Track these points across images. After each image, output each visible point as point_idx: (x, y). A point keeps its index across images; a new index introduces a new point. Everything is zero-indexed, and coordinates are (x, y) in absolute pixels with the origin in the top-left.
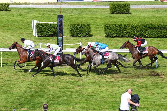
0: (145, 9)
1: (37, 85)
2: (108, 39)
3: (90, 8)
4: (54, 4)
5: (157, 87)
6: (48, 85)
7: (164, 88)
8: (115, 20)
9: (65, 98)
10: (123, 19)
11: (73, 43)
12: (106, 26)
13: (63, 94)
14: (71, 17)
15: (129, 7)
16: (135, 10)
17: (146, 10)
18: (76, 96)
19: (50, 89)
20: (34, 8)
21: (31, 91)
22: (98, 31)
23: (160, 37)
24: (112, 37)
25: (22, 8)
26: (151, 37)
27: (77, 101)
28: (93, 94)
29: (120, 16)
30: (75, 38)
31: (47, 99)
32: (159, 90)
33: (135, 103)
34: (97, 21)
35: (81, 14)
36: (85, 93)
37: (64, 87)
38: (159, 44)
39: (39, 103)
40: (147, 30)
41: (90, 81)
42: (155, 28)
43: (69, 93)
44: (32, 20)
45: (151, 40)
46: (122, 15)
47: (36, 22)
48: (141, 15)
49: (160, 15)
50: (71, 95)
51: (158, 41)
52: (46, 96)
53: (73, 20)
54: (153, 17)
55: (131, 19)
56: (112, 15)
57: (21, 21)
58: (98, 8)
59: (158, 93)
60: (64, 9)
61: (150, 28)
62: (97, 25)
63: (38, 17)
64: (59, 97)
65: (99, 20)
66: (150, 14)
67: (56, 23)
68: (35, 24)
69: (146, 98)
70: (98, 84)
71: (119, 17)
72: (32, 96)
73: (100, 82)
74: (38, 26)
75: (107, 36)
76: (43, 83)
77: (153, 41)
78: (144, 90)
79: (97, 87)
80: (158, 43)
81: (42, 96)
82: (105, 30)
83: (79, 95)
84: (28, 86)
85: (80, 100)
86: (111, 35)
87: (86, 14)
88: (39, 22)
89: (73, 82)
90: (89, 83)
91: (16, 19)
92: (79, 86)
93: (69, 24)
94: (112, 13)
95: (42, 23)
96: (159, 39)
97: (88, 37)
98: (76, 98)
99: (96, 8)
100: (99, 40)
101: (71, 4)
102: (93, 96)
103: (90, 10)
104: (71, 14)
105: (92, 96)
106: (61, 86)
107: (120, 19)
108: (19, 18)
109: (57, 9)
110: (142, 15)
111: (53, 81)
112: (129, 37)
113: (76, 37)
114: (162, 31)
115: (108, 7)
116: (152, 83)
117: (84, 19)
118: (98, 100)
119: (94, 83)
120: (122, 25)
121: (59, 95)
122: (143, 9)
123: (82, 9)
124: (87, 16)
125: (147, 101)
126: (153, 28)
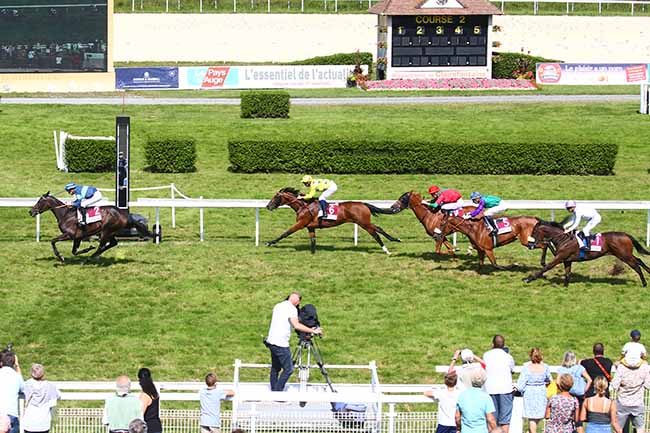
0: (326, 106)
1: (66, 288)
2: (238, 178)
3: (195, 106)
4: (109, 95)
5: (359, 291)
6: (95, 287)
7: (375, 292)
8: (256, 132)
9: (136, 318)
10: (274, 129)
11: (155, 186)
12: (233, 146)
13: (130, 308)
14: (149, 125)
15: (287, 102)
16: (303, 109)
17: (329, 109)
18: (162, 314)
19: (98, 296)
20: (59, 106)
21: (52, 303)
22: (214, 159)
23: (362, 172)
24: (249, 172)
25: (31, 105)
26: (341, 173)
27: (164, 324)
28: (204, 309)
29: (267, 122)
30: (159, 175)
31: (91, 322)
32: (363, 298)
33: (311, 327)
34: (212, 135)
35: (172, 117)
36: (185, 307)
37: (133, 291)
38: (360, 188)
39: (71, 332)
40: (331, 155)
41: (196, 277)
42: (350, 150)
43: (146, 307)
44: (55, 132)
45: (341, 179)
46: (271, 122)
47: (63, 136)
48: (317, 121)
49: (362, 122)
50: (150, 313)
51: (357, 180)
52: (88, 315)
53: (154, 131)
54: (344, 125)
55: (293, 130)
56: (244, 121)
57: (29, 134)
58: (213, 103)
59: (362, 306)
60: (132, 106)
61: (340, 150)
62: (212, 144)
63: (70, 125)
64: (121, 316)
65: (217, 132)
66: (340, 119)
67: (112, 138)
68: (62, 141)
69: (333, 317)
70: (216, 285)
71: (264, 125)
72: (54, 313)
73: (220, 278)
74: (69, 145)
75: (237, 169)
76: (82, 283)
77: (347, 183)
78: (327, 297)
79: (215, 291)
80: (358, 186)
81: (80, 315)
82: (232, 156)
83: (169, 311)
84: (45, 290)
85: (171, 323)
86: (244, 168)
87: (186, 119)
88: (72, 137)
89: (155, 280)
90: (194, 282)
91: (18, 130)
92: (169, 289)
93: (144, 141)
94: (246, 116)
95: (79, 138)
96: (359, 176)
97: (189, 171)
98: (162, 318)
99: (209, 103)
100: (216, 178)
101: (147, 95)
102: (204, 314)
103: (194, 109)
104: (149, 118)
105: (203, 312)
106: (126, 289)
107: (267, 129)
108: (24, 129)
109: (115, 106)
110: (319, 120)
111: (106, 278)
112: (289, 171)
113: (162, 171)
114: (368, 158)
115: (238, 102)
116: (347, 280)
117: (179, 130)
118: (216, 324)
119: (205, 281)
120: (271, 143)
121: (121, 310)
122: (320, 106)
123: (176, 105)
124: (188, 123)
125: (335, 324)
126: (346, 149)
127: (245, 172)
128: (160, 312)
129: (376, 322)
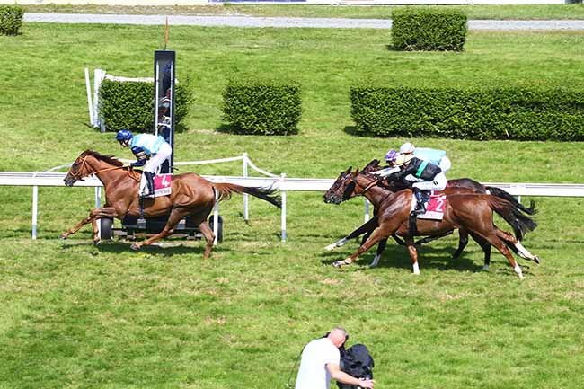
0: (527, 33)
1: (60, 311)
2: (363, 144)
3: (326, 30)
4: (197, 10)
5: (502, 322)
6: (103, 309)
7: (527, 324)
9: (154, 359)
10: (437, 68)
11: (232, 156)
12: (358, 95)
13: (149, 343)
14: (247, 59)
15: (463, 27)
16: (490, 38)
18: (196, 353)
19: (105, 324)
20: (116, 27)
21: (33, 333)
22: (334, 114)
23: (554, 138)
24: (382, 136)
25: (73, 25)
26: (523, 139)
27: (193, 368)
28: (261, 345)
29: (429, 58)
30: (243, 138)
31: (85, 363)
32: (506, 333)
34: (340, 77)
35: (286, 47)
36: (233, 342)
37: (161, 317)
38: (547, 162)
39: (51, 378)
40: (507, 112)
41: (261, 296)
42: (537, 103)
43: (175, 341)
44: (86, 70)
45: (521, 149)
46: (435, 56)
47: (100, 75)
48: (507, 56)
49: (577, 58)
50: (178, 350)
51: (545, 151)
52: (82, 353)
53: (252, 70)
54: (546, 64)
55: (464, 71)
56: (393, 55)
57: (59, 71)
58: (354, 26)
59: (502, 345)
60: (228, 29)
62: (336, 91)
63: (124, 57)
64: (130, 356)
66: (545, 52)
69: (452, 362)
70: (288, 309)
71: (422, 62)
72: (33, 349)
73: (296, 299)
74: (108, 90)
76: (85, 303)
77: (528, 154)
78: (453, 330)
79: (285, 319)
80: (544, 159)
81: (70, 353)
83: (207, 348)
84: (26, 312)
85: (206, 367)
86: (375, 130)
87: (306, 51)
89: (198, 300)
90: (257, 304)
91: (43, 64)
92: (215, 314)
94: (399, 47)
96: (550, 144)
97: (287, 133)
98: (193, 359)
100: (332, 144)
101: (256, 13)
102: (258, 354)
103: (322, 36)
104: (250, 48)
105: (258, 350)
106: (150, 313)
107: (426, 68)
108: (54, 62)
109: (204, 29)
110: (510, 55)
111: (124, 296)
112: (442, 135)
113: (249, 132)
114: (565, 116)
115: (388, 24)
116: (489, 305)
118: (273, 369)
119: (273, 302)
120: (416, 91)
121: (134, 347)
122: (517, 34)
123: (297, 29)
124: (307, 57)
125: (455, 373)
126: (530, 102)
127: (375, 135)
128: (194, 349)
129: (517, 370)
